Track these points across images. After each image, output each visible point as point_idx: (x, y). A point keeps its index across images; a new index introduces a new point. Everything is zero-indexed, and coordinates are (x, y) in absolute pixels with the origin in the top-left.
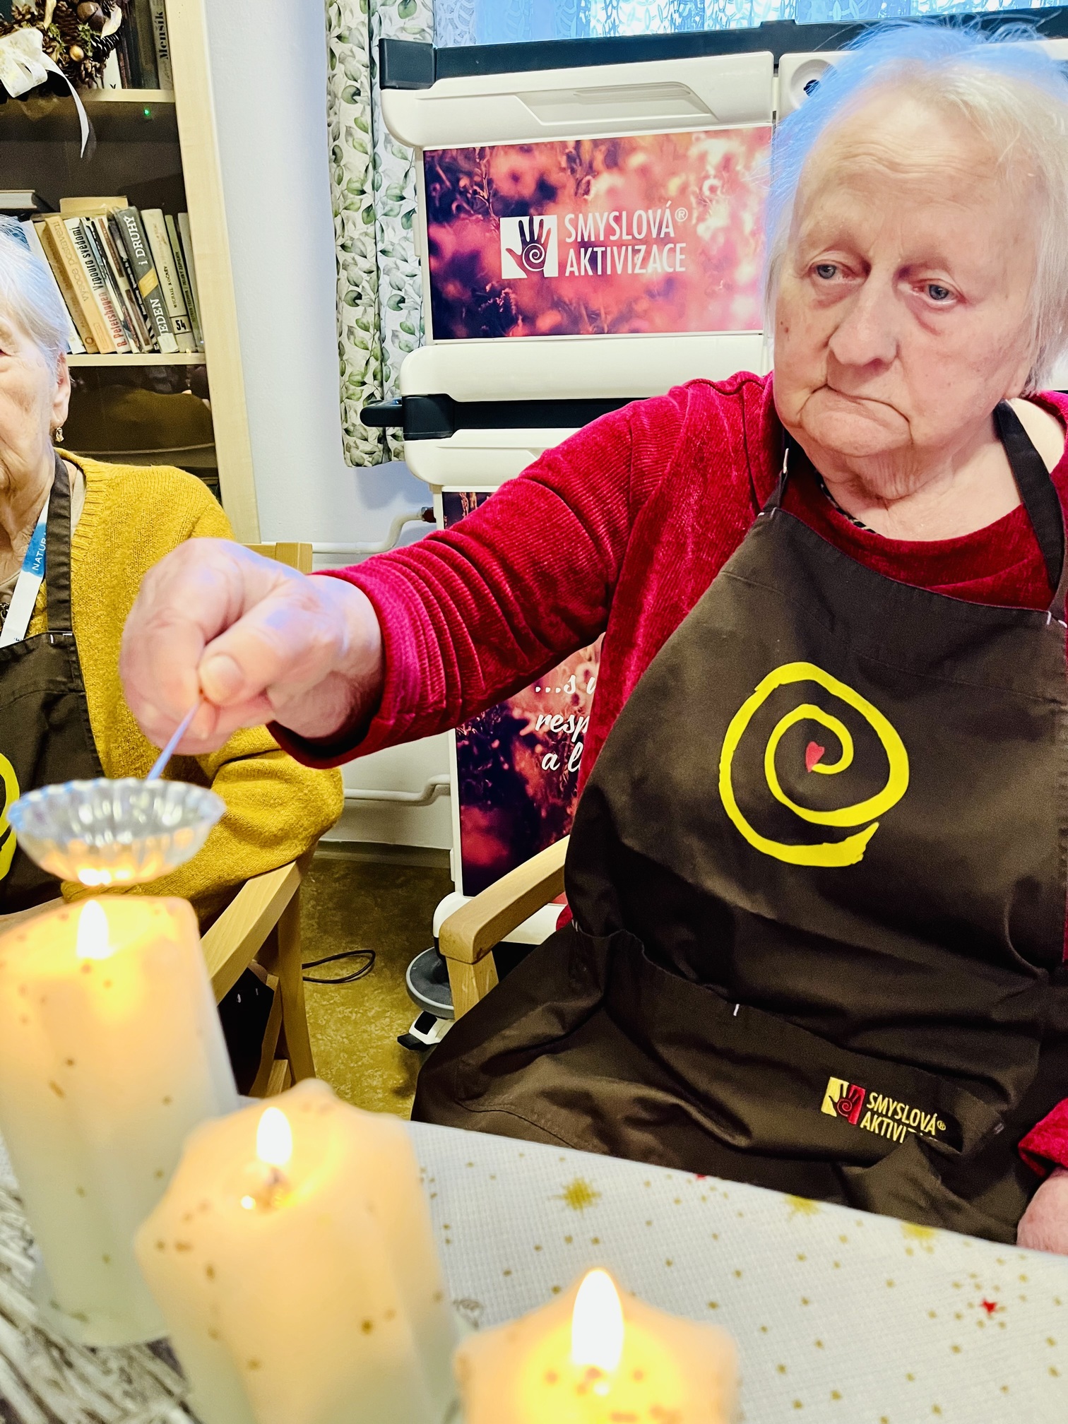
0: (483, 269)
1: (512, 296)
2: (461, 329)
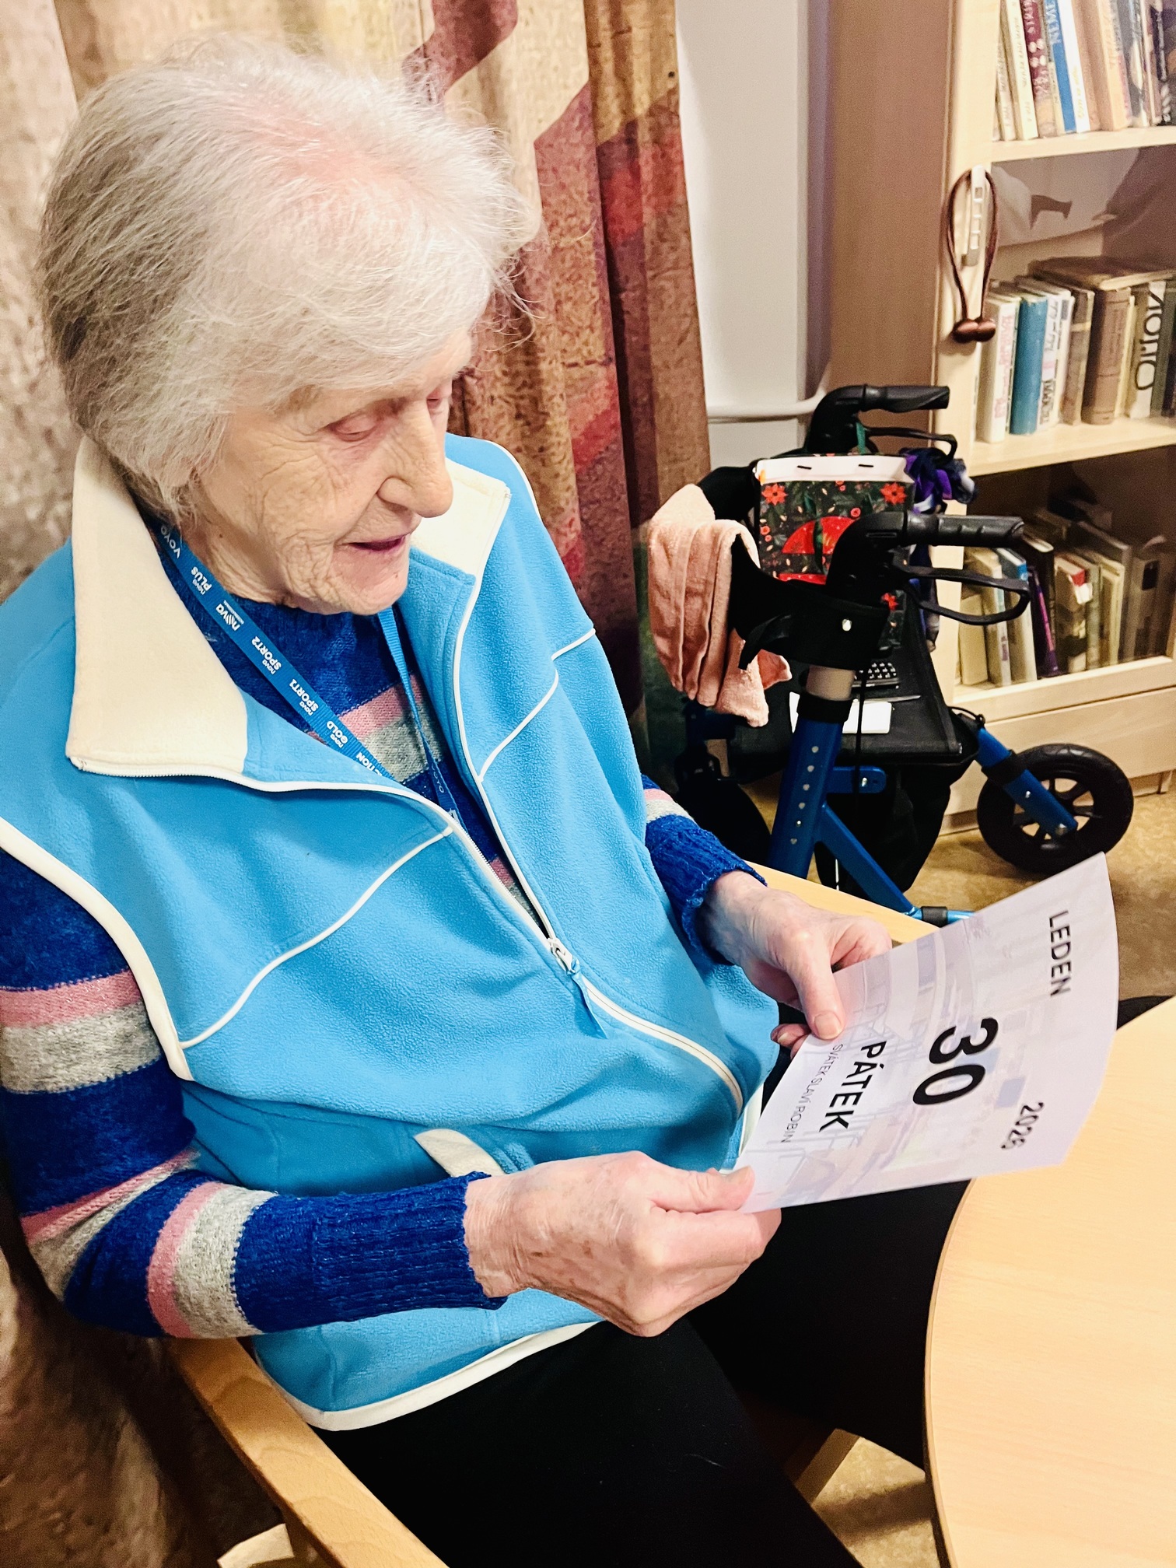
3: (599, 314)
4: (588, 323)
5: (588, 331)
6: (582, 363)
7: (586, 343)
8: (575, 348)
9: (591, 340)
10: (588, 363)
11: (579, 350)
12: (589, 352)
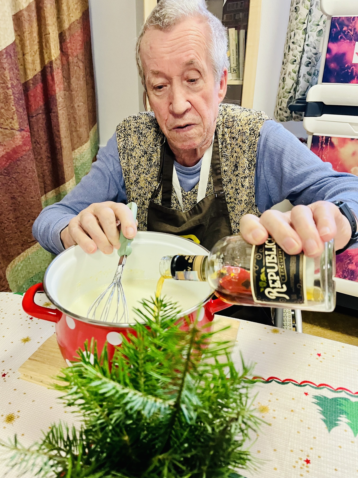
0: (346, 59)
1: (355, 69)
2: (333, 80)
3: (16, 115)
4: (11, 117)
5: (11, 120)
6: (9, 128)
7: (11, 123)
8: (6, 124)
9: (13, 122)
10: (12, 129)
11: (7, 125)
12: (12, 126)
